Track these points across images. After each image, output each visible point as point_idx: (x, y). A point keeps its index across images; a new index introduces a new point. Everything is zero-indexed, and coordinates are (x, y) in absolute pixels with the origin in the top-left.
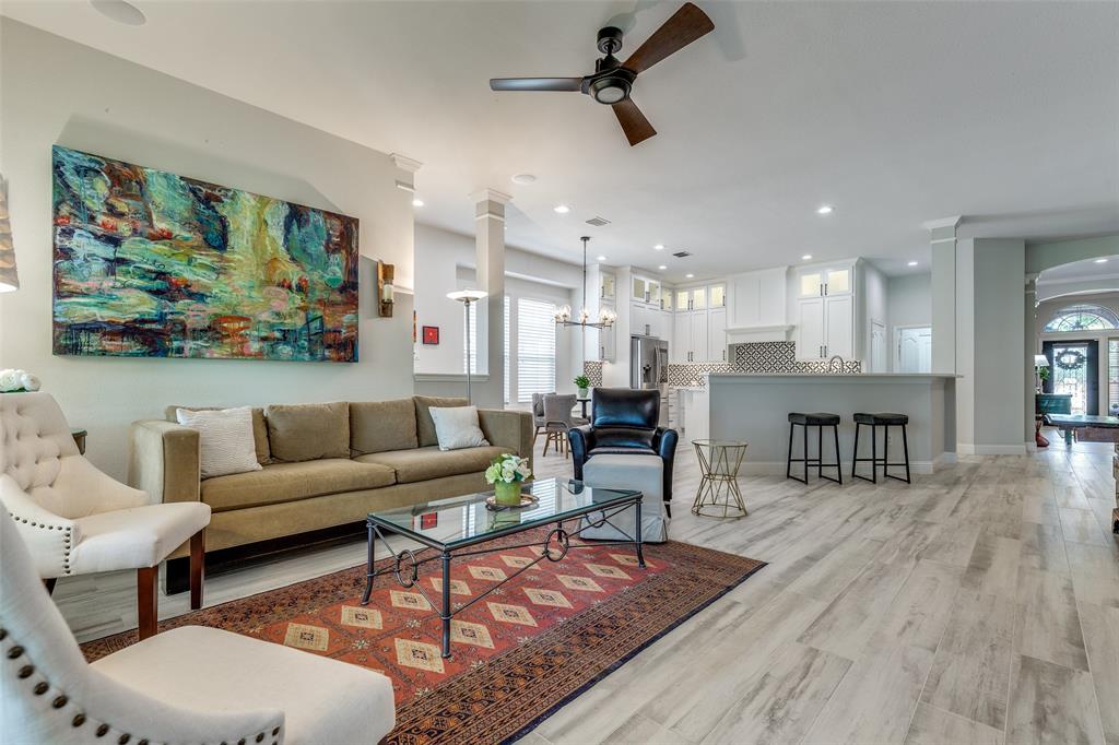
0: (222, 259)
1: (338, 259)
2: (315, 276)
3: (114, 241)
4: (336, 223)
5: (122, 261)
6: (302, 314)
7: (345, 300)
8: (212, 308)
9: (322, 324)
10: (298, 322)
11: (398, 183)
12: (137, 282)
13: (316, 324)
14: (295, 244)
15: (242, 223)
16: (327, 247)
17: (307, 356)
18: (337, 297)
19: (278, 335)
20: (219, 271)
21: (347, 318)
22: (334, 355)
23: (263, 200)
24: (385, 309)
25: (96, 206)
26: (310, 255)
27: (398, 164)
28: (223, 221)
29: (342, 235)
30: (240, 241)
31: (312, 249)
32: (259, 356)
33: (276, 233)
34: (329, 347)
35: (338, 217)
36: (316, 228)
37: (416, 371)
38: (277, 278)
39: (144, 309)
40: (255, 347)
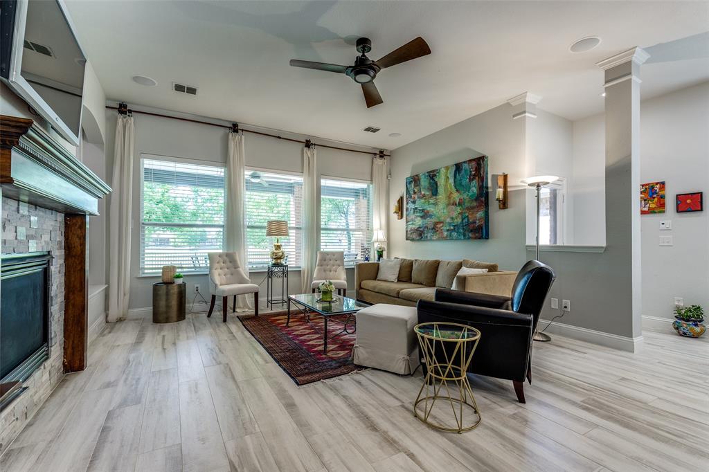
0: (437, 199)
1: (475, 183)
2: (465, 196)
3: (414, 202)
4: (474, 164)
5: (416, 208)
6: (460, 216)
7: (478, 205)
8: (434, 220)
9: (468, 220)
10: (459, 220)
11: (514, 116)
12: (418, 214)
13: (466, 220)
14: (458, 182)
15: (441, 180)
16: (470, 179)
17: (462, 237)
18: (475, 204)
19: (452, 228)
20: (435, 204)
21: (479, 215)
22: (473, 236)
23: (447, 168)
25: (412, 192)
26: (463, 186)
27: (513, 104)
28: (436, 183)
29: (476, 170)
30: (441, 190)
31: (464, 183)
32: (445, 239)
33: (451, 181)
34: (471, 231)
35: (474, 160)
36: (465, 171)
38: (452, 202)
39: (420, 223)
40: (445, 234)
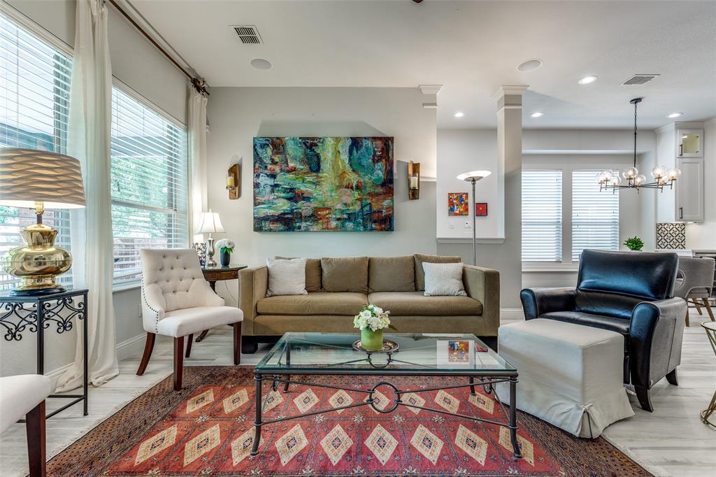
0: (318, 177)
1: (380, 165)
2: (366, 179)
3: (273, 176)
4: (379, 143)
5: (276, 186)
6: (359, 203)
7: (385, 191)
8: (314, 204)
9: (371, 208)
10: (357, 208)
11: (424, 105)
12: (283, 195)
13: (367, 208)
14: (355, 161)
15: (327, 154)
16: (373, 160)
17: (362, 228)
18: (380, 190)
19: (345, 216)
20: (316, 184)
21: (386, 203)
22: (378, 227)
23: (337, 140)
24: (414, 194)
25: (267, 161)
26: (364, 166)
27: (424, 92)
28: (318, 156)
29: (382, 150)
30: (326, 166)
31: (364, 162)
32: (336, 229)
33: (345, 157)
34: (375, 222)
35: (380, 139)
36: (367, 149)
37: (438, 236)
38: (345, 183)
39: (285, 208)
40: (334, 224)
